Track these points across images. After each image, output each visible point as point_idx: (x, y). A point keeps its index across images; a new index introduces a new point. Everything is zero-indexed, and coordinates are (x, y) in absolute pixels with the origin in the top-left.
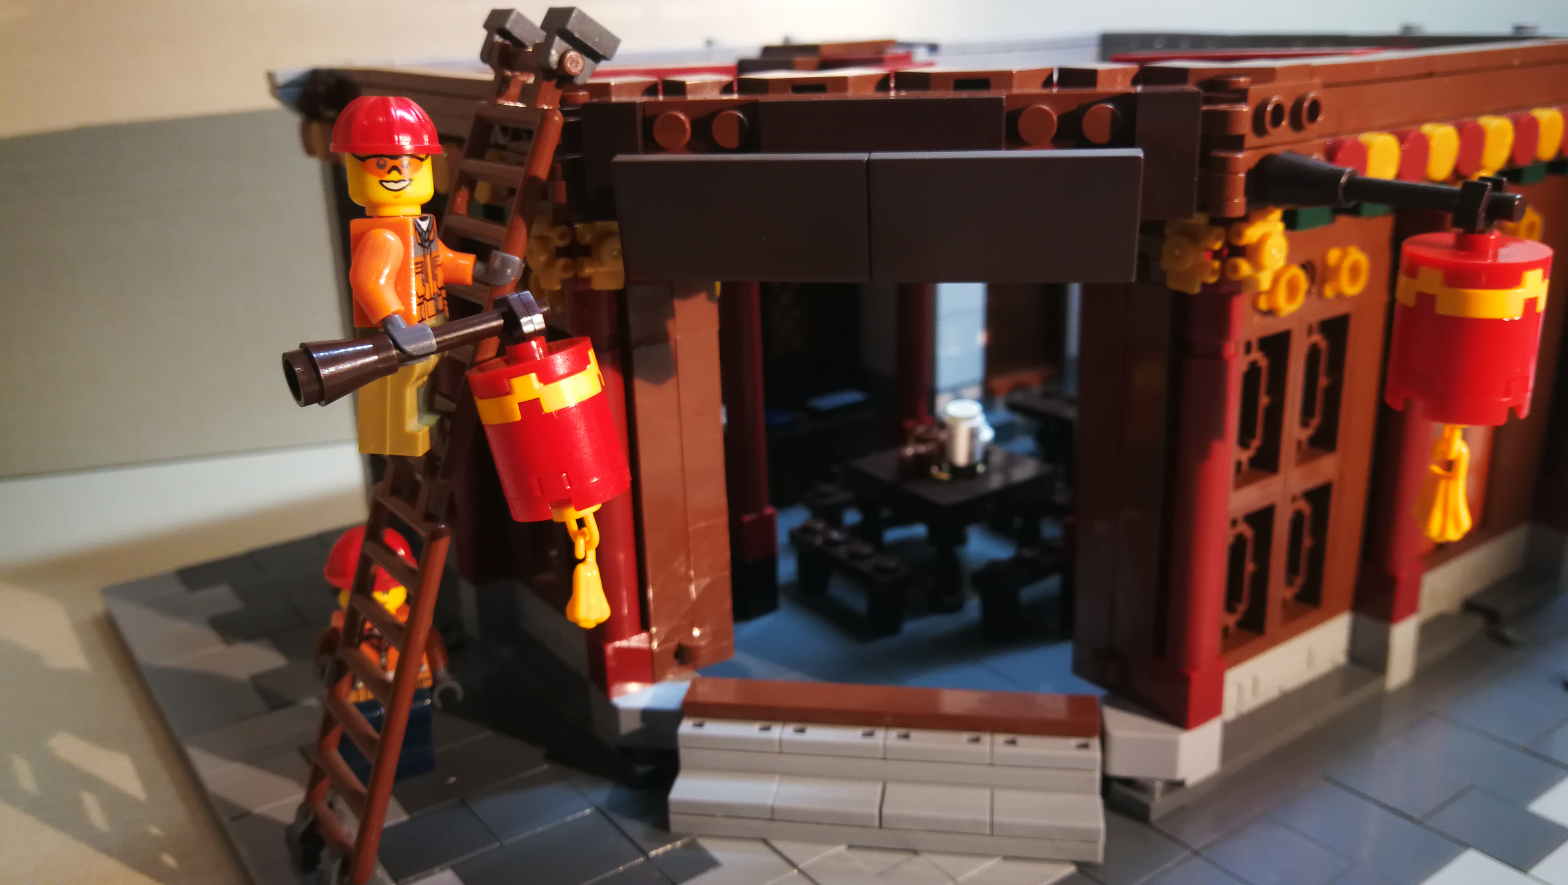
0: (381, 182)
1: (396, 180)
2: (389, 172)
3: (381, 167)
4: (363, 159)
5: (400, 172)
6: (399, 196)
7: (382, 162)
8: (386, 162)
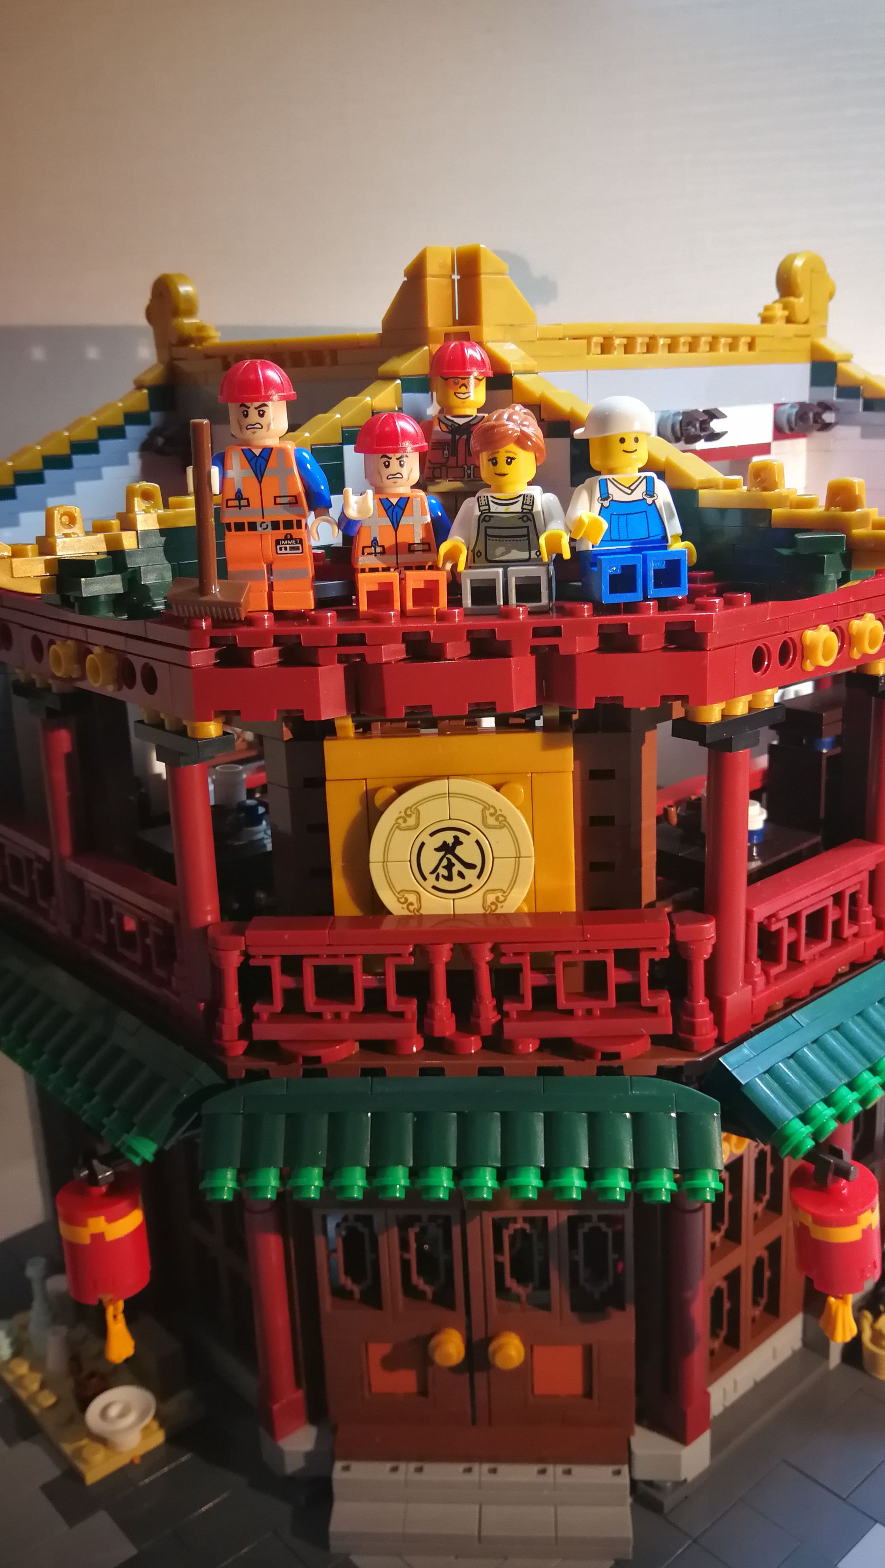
0: (455, 393)
1: (464, 392)
2: (460, 387)
3: (456, 384)
4: (446, 379)
5: (466, 388)
6: (465, 402)
7: (456, 381)
8: (459, 382)
